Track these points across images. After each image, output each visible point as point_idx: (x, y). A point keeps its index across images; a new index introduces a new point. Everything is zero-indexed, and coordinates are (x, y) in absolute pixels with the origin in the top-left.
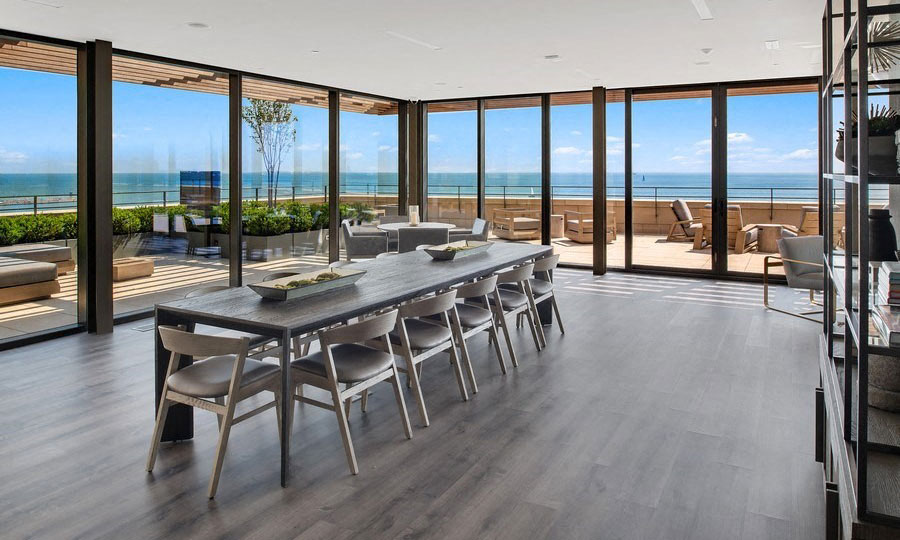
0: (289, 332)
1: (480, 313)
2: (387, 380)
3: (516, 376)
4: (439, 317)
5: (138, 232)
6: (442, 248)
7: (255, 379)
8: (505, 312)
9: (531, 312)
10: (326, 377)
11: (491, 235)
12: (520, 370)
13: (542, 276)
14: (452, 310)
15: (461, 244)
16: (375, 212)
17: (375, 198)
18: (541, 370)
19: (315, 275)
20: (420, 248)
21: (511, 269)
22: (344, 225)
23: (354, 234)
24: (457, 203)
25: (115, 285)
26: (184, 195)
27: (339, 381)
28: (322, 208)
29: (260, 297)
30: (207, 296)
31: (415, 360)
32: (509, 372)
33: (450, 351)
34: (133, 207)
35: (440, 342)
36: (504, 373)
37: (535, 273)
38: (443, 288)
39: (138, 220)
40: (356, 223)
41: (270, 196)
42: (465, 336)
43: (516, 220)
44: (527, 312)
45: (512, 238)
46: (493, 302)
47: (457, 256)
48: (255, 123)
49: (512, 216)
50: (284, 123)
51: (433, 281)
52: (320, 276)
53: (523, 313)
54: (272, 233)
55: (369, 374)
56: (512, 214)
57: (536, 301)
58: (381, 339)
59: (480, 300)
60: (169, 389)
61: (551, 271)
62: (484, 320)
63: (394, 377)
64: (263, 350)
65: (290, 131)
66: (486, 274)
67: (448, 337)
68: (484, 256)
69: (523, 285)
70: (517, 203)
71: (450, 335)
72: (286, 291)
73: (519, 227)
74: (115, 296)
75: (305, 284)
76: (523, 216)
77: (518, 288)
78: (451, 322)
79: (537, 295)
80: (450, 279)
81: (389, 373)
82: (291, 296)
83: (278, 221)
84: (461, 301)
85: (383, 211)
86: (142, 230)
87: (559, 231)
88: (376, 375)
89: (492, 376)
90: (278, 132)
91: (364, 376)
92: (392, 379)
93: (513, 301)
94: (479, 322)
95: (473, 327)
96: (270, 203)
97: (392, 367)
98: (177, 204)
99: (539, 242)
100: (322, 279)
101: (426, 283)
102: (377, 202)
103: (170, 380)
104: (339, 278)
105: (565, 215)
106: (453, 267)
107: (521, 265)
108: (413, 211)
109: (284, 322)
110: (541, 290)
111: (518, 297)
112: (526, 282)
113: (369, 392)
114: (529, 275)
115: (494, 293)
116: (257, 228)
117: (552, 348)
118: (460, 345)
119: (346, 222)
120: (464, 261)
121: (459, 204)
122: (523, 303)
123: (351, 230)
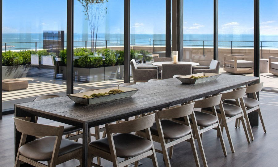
0: (86, 124)
1: (211, 118)
2: (149, 157)
3: (233, 159)
4: (183, 119)
5: (22, 64)
6: (188, 77)
7: (68, 152)
8: (227, 118)
9: (244, 119)
10: (110, 153)
11: (221, 70)
12: (236, 155)
13: (252, 96)
14: (192, 115)
15: (201, 75)
16: (152, 56)
17: (154, 48)
18: (250, 156)
19: (107, 91)
20: (175, 76)
21: (232, 90)
22: (132, 62)
23: (138, 68)
24: (202, 51)
25: (3, 93)
26: (46, 45)
27: (118, 156)
28: (120, 53)
29: (73, 103)
30: (44, 101)
31: (167, 146)
32: (229, 156)
33: (190, 141)
34: (19, 51)
35: (184, 135)
36: (226, 156)
37: (248, 94)
38: (186, 101)
39: (21, 58)
40: (142, 62)
41: (92, 46)
42: (200, 132)
43: (238, 61)
44: (241, 118)
45: (235, 72)
46: (219, 112)
47: (197, 82)
48: (85, 3)
49: (236, 59)
50: (101, 3)
51: (180, 96)
52: (111, 91)
53: (239, 119)
54: (92, 67)
55: (137, 153)
56: (236, 58)
57: (248, 112)
58: (145, 131)
59: (211, 110)
60: (20, 154)
61: (258, 93)
62: (213, 122)
63: (153, 155)
64: (79, 134)
65: (104, 8)
66: (215, 93)
67: (188, 132)
68: (215, 82)
69: (239, 101)
70: (239, 52)
71: (190, 130)
72: (88, 99)
73: (241, 66)
74: (3, 99)
75: (101, 96)
76: (243, 59)
77: (236, 103)
78: (191, 122)
79: (249, 108)
80: (191, 95)
81: (150, 153)
82: (91, 102)
83: (95, 60)
84: (199, 110)
85: (158, 55)
86: (24, 63)
87: (265, 68)
88: (141, 154)
89: (217, 158)
90: (97, 8)
91: (133, 154)
92: (152, 157)
93: (231, 111)
94: (210, 123)
95: (206, 126)
96: (92, 49)
97: (151, 149)
98: (42, 50)
99: (252, 75)
100: (112, 93)
101: (175, 98)
102: (154, 50)
103: (21, 148)
104: (122, 93)
105: (270, 59)
106: (194, 88)
107: (238, 89)
108: (175, 55)
109: (84, 118)
110: (251, 105)
111: (236, 109)
112: (241, 99)
113: (140, 163)
114: (243, 95)
115: (220, 105)
116: (84, 63)
117: (258, 142)
118: (196, 137)
119: (133, 60)
120: (202, 85)
121: (204, 51)
122: (239, 113)
123: (136, 66)
